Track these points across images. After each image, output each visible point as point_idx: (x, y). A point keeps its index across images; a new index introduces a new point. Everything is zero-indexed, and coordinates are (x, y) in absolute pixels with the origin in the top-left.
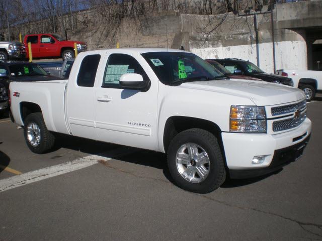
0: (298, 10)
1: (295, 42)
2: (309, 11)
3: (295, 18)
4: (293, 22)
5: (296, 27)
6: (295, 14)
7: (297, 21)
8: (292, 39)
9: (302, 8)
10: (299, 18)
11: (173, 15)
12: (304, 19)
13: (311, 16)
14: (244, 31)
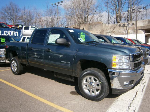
0: (144, 23)
1: (142, 34)
2: (148, 23)
3: (143, 26)
4: (142, 27)
5: (143, 29)
6: (143, 24)
7: (144, 27)
8: (141, 33)
9: (146, 22)
10: (144, 25)
11: (100, 24)
12: (146, 26)
13: (149, 25)
14: (123, 30)
